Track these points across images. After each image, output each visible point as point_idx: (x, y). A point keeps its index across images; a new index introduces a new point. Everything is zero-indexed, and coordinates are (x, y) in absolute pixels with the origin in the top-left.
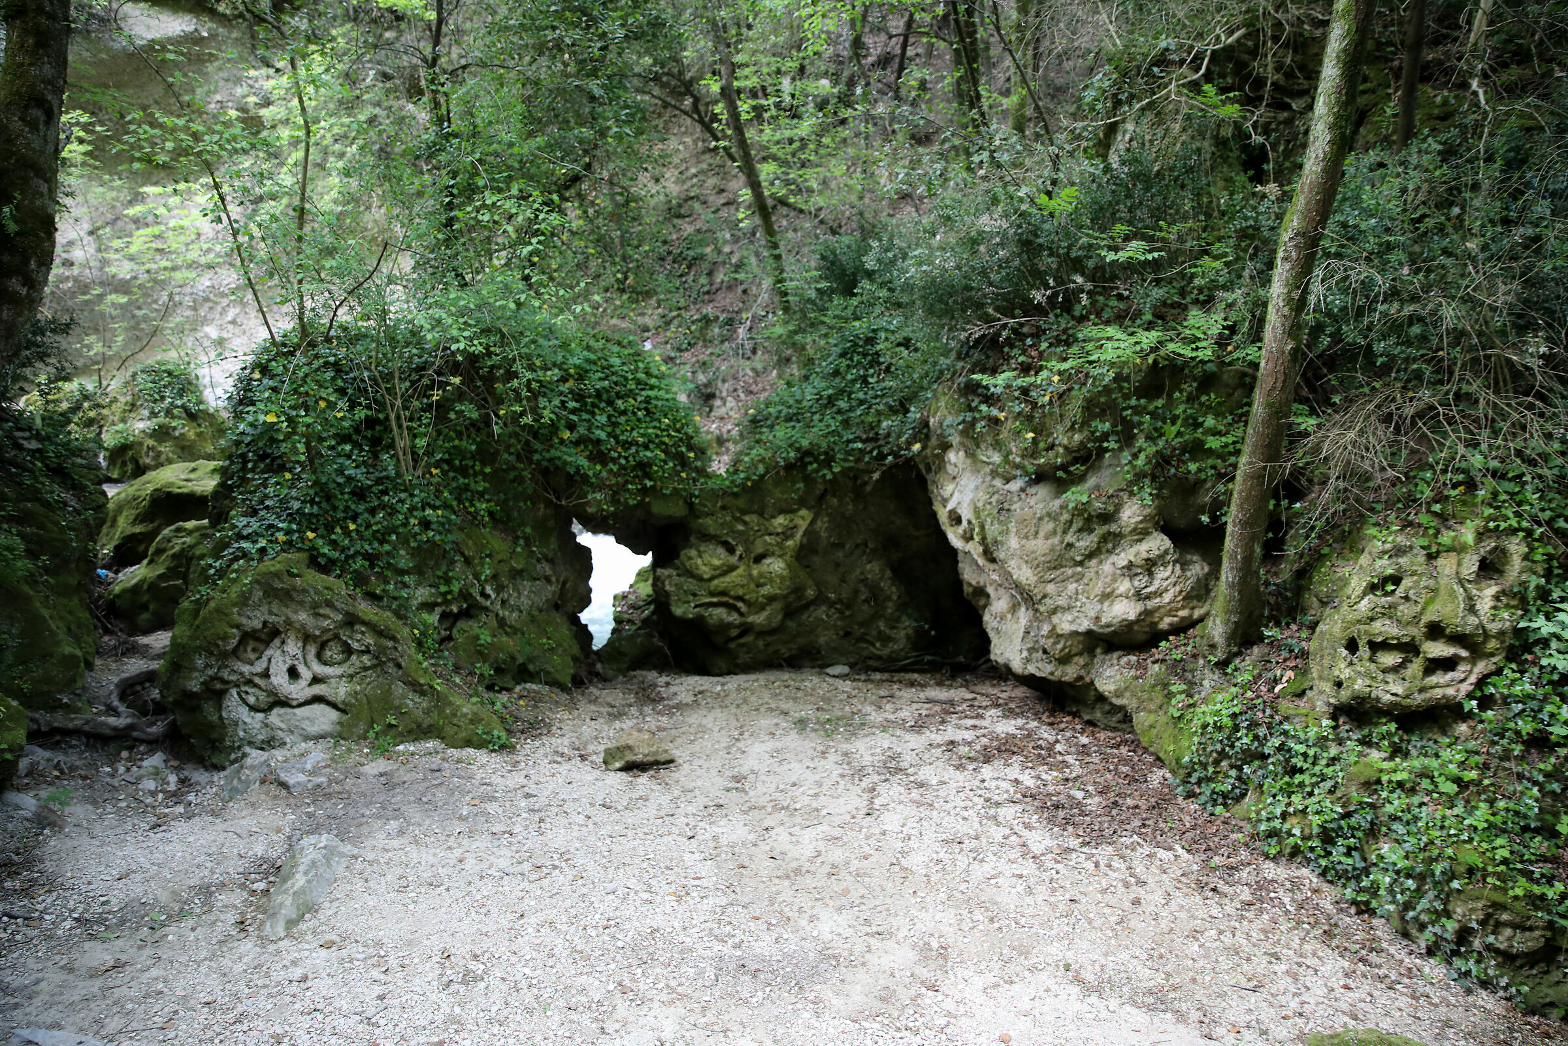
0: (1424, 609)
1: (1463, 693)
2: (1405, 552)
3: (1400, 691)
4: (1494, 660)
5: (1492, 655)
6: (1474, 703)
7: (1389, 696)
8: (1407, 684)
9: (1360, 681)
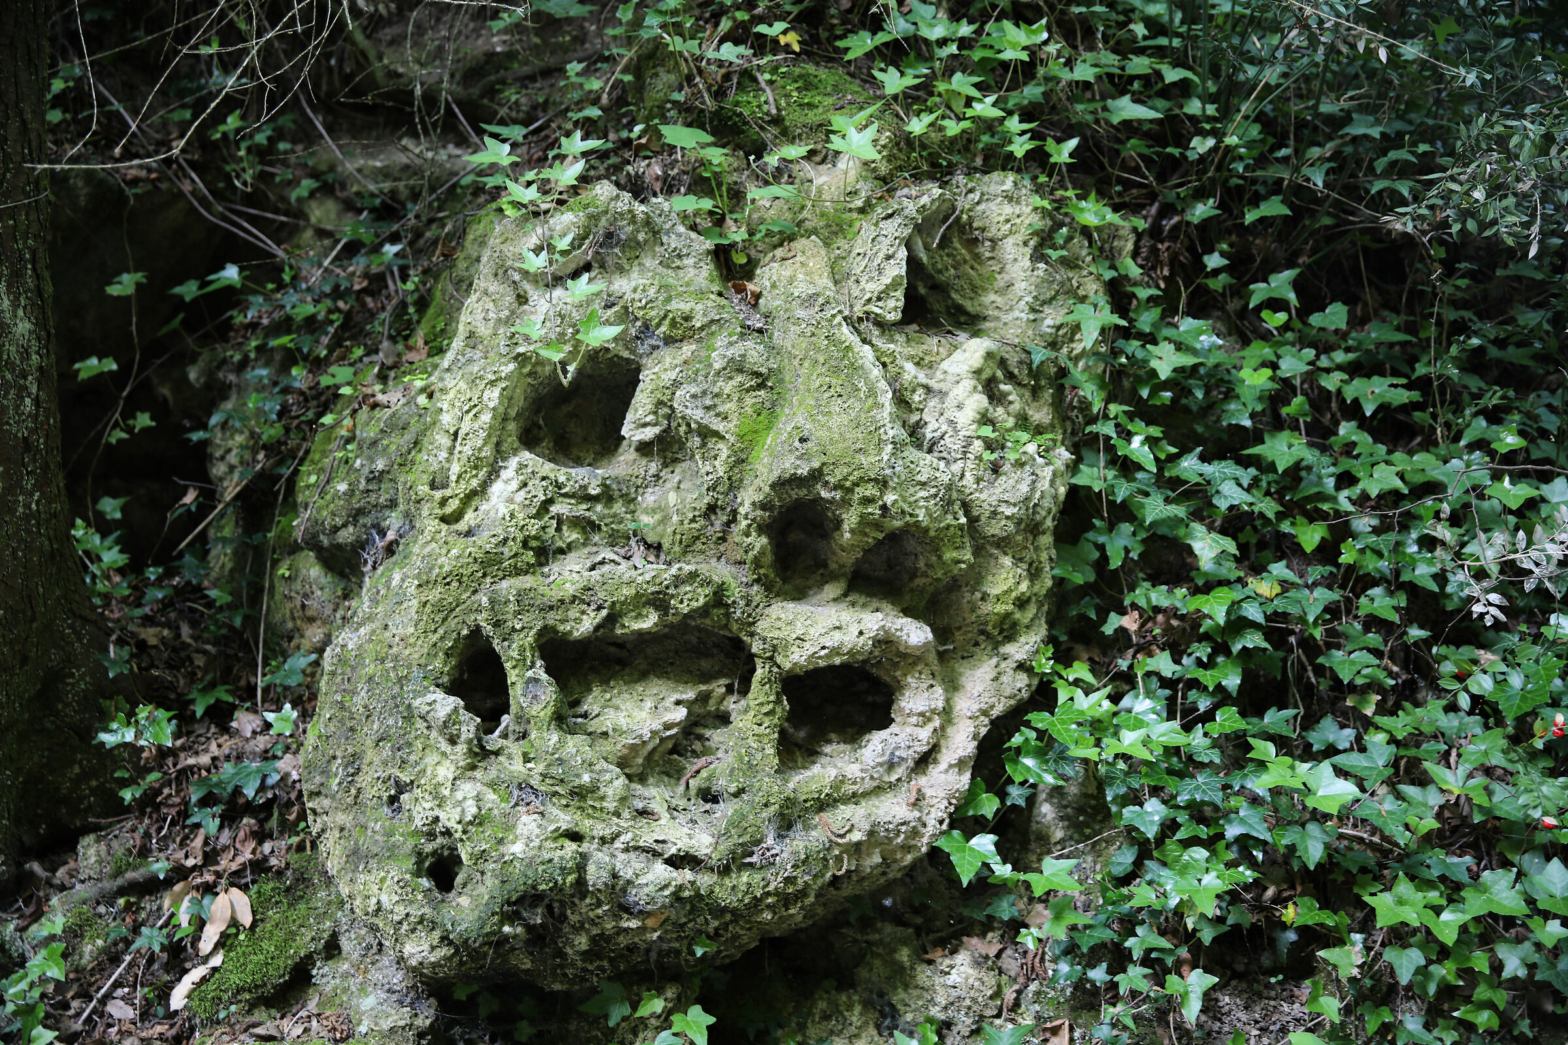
0: (739, 461)
1: (937, 812)
2: (634, 249)
3: (702, 842)
4: (1018, 650)
5: (1008, 630)
6: (985, 843)
7: (661, 871)
8: (725, 810)
9: (528, 824)
